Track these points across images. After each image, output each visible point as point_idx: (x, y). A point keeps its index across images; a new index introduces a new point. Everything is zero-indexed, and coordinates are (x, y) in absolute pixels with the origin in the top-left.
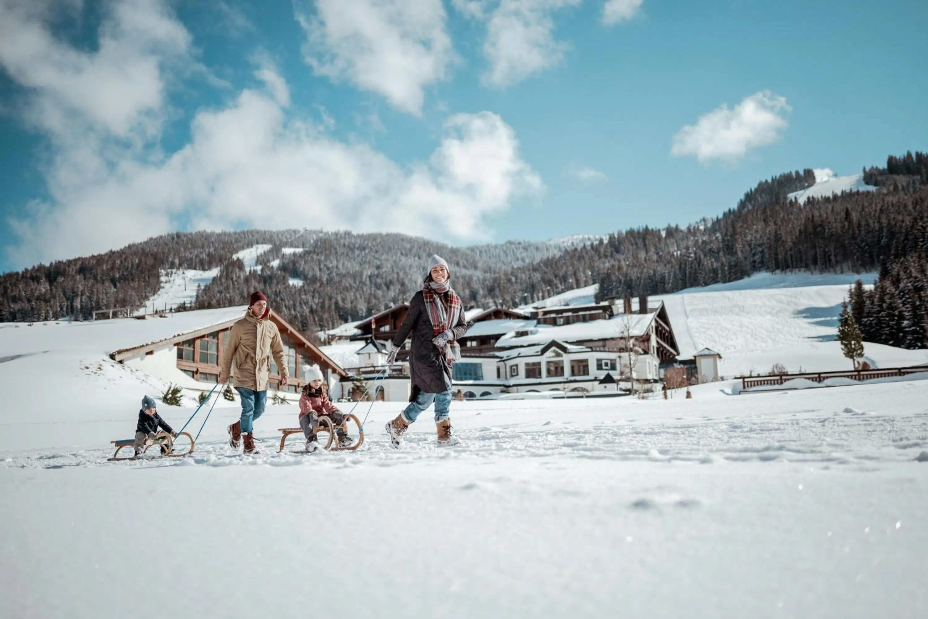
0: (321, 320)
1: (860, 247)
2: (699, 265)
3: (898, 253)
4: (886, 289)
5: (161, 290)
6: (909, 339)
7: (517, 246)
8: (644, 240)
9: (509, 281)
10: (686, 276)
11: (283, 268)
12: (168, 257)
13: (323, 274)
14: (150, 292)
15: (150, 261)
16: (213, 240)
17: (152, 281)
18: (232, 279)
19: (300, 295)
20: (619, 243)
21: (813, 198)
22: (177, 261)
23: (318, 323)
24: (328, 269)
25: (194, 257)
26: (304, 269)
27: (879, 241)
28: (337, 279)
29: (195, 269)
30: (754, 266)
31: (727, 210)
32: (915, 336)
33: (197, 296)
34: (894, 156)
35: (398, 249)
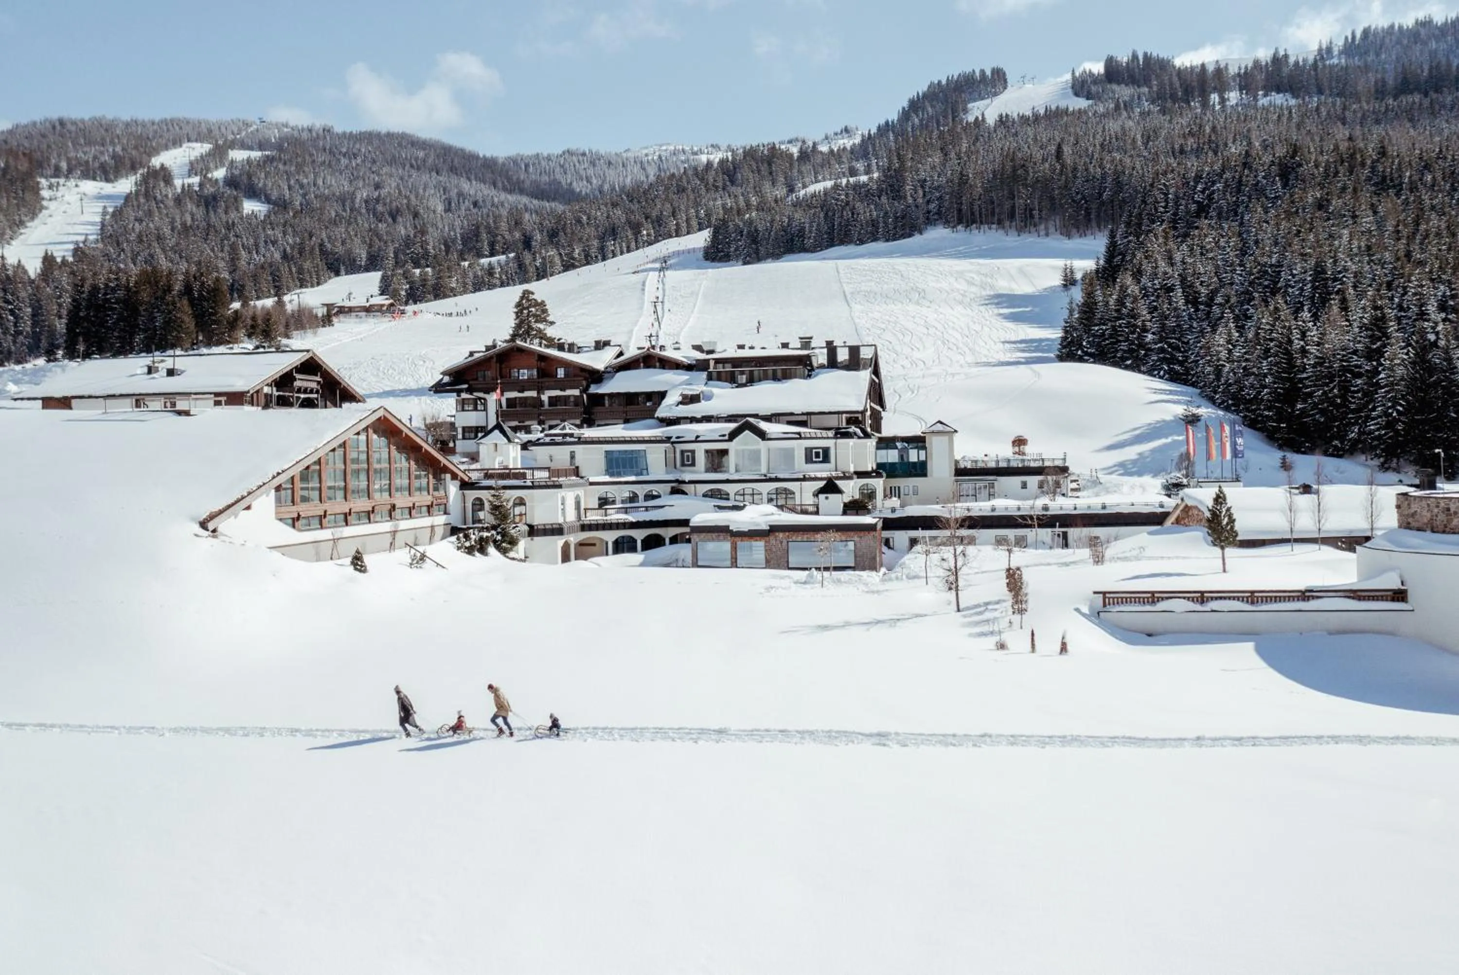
0: (300, 271)
1: (1073, 201)
2: (853, 214)
3: (1131, 221)
4: (1127, 289)
5: (44, 211)
6: (1153, 360)
7: (581, 158)
8: (770, 164)
9: (579, 221)
10: (834, 230)
11: (231, 182)
12: (48, 159)
13: (294, 195)
14: (26, 216)
15: (23, 166)
16: (118, 132)
17: (28, 196)
18: (155, 198)
19: (264, 229)
20: (735, 168)
21: (1007, 115)
22: (64, 165)
23: (296, 275)
24: (302, 186)
25: (90, 160)
26: (265, 185)
27: (1100, 195)
28: (316, 204)
29: (94, 179)
30: (928, 219)
31: (882, 122)
32: (1161, 356)
33: (103, 225)
34: (1114, 56)
35: (406, 158)
